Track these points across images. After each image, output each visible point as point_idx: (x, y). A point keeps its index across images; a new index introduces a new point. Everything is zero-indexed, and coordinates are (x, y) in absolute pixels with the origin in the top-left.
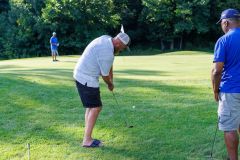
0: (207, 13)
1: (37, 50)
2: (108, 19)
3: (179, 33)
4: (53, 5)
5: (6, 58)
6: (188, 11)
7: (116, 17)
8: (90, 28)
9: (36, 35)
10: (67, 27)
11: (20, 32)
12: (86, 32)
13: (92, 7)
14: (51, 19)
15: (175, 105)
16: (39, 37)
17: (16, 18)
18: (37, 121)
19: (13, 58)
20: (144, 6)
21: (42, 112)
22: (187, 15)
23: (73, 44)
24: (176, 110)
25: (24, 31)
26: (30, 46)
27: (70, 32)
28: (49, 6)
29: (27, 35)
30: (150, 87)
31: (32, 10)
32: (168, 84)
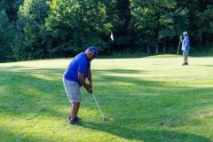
0: (186, 22)
1: (41, 53)
2: (102, 27)
3: (163, 39)
4: (55, 15)
5: (14, 60)
6: (170, 20)
7: (109, 25)
8: (86, 35)
9: (40, 40)
10: (66, 34)
11: (26, 39)
12: (82, 38)
13: (88, 17)
14: (52, 27)
15: (147, 94)
16: (43, 43)
17: (23, 26)
18: (43, 106)
19: (20, 60)
20: (132, 16)
21: (46, 99)
22: (169, 24)
23: (71, 48)
24: (147, 98)
25: (29, 37)
26: (35, 51)
27: (69, 38)
28: (51, 17)
29: (32, 41)
30: (130, 82)
31: (37, 20)
32: (146, 80)
